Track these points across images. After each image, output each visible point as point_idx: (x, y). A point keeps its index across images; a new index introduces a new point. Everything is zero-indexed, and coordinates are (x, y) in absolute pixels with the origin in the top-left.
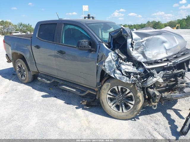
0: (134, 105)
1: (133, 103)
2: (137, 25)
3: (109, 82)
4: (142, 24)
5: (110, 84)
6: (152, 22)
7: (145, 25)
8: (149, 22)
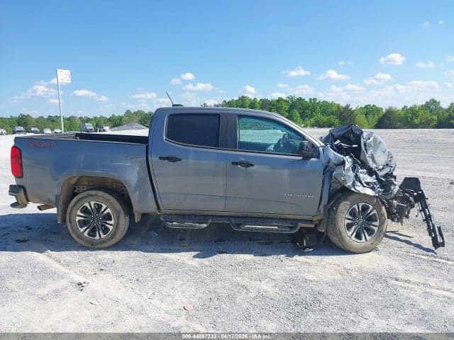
0: (379, 227)
1: (377, 223)
2: (101, 117)
3: (347, 200)
4: (113, 115)
5: (349, 203)
6: (136, 113)
7: (121, 118)
8: (128, 112)
